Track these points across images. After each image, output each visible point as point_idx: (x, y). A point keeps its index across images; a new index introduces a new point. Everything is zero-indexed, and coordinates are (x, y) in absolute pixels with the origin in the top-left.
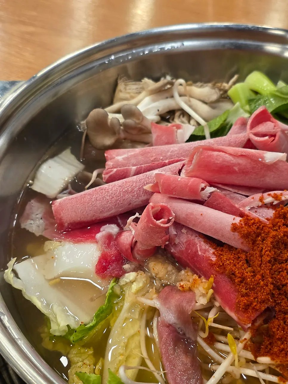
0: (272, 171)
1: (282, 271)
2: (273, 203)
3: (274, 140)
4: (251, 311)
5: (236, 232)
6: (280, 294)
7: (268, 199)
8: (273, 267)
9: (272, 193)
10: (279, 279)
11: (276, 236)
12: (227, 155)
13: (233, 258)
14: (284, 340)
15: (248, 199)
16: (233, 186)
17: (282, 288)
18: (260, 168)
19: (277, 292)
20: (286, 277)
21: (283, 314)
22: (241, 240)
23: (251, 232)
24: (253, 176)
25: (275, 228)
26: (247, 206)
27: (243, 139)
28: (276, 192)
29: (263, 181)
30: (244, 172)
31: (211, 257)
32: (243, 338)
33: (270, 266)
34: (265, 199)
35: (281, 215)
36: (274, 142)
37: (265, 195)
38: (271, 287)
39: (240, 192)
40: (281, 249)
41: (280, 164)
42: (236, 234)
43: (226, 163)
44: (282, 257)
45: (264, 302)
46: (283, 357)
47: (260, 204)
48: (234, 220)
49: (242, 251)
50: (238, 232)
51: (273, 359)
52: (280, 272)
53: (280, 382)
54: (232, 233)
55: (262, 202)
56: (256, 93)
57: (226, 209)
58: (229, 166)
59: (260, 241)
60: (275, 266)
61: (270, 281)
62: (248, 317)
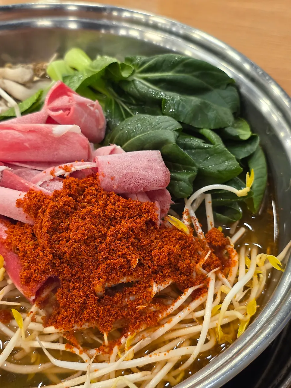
0: (64, 144)
1: (61, 240)
2: (64, 175)
3: (69, 113)
4: (32, 283)
5: (21, 207)
6: (62, 263)
7: (59, 172)
8: (53, 237)
9: (63, 165)
10: (59, 248)
11: (55, 206)
12: (17, 133)
13: (20, 233)
14: (68, 308)
15: (41, 174)
16: (31, 163)
17: (64, 256)
18: (51, 142)
19: (58, 261)
20: (65, 245)
21: (67, 282)
22: (26, 215)
23: (31, 205)
24: (46, 151)
25: (57, 199)
26: (39, 180)
27: (45, 115)
28: (66, 164)
29: (57, 154)
30: (35, 147)
31: (3, 235)
32: (30, 312)
33: (48, 236)
34: (56, 172)
35: (67, 186)
36: (70, 115)
37: (57, 168)
38: (50, 256)
39: (37, 168)
40: (61, 218)
41: (72, 136)
42: (21, 209)
43: (15, 140)
44: (62, 226)
45: (44, 272)
46: (66, 324)
47: (52, 177)
48: (20, 195)
49: (29, 226)
50: (22, 207)
51: (56, 328)
52: (59, 241)
53: (67, 349)
54: (18, 209)
55: (53, 175)
56: (75, 69)
57: (19, 186)
58: (18, 143)
59: (41, 213)
60: (54, 236)
61: (49, 251)
62: (31, 290)
